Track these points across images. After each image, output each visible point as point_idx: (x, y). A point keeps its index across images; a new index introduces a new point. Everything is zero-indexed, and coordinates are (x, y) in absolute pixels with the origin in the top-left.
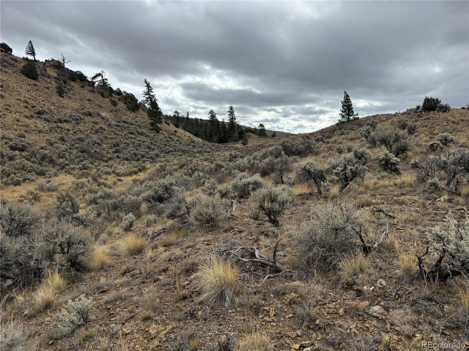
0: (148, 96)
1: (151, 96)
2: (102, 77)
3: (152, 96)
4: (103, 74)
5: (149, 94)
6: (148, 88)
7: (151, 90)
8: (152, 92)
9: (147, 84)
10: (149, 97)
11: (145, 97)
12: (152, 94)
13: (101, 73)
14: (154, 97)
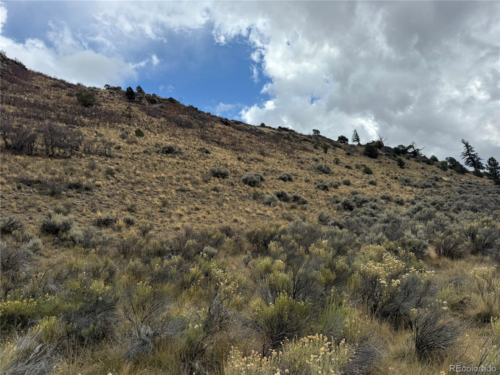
0: (468, 157)
1: (472, 155)
2: (414, 149)
3: (474, 155)
4: (414, 145)
5: (469, 154)
6: (467, 148)
7: (471, 149)
8: (473, 151)
9: (465, 144)
10: (470, 158)
11: (464, 159)
12: (473, 153)
13: (412, 144)
14: (476, 156)
